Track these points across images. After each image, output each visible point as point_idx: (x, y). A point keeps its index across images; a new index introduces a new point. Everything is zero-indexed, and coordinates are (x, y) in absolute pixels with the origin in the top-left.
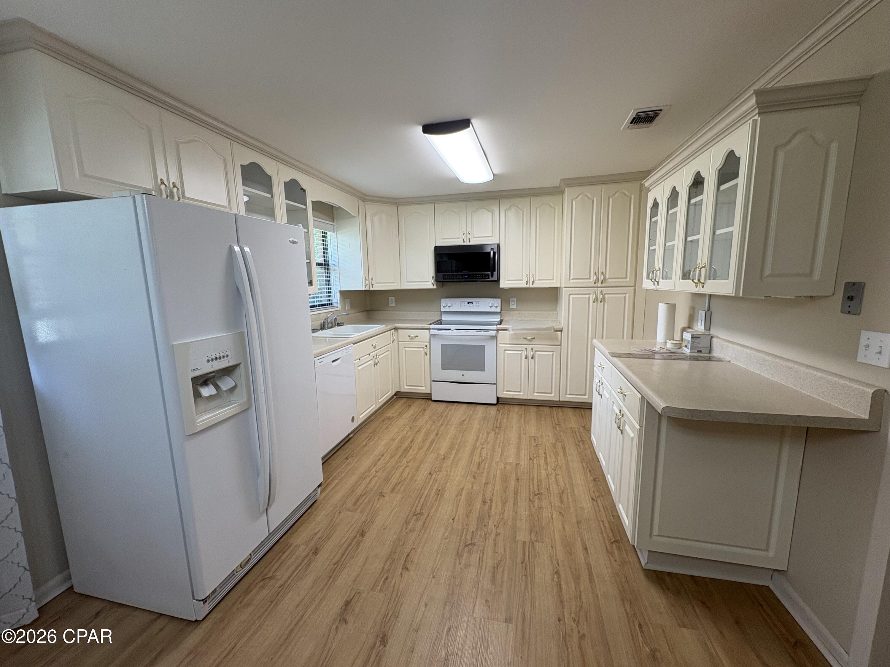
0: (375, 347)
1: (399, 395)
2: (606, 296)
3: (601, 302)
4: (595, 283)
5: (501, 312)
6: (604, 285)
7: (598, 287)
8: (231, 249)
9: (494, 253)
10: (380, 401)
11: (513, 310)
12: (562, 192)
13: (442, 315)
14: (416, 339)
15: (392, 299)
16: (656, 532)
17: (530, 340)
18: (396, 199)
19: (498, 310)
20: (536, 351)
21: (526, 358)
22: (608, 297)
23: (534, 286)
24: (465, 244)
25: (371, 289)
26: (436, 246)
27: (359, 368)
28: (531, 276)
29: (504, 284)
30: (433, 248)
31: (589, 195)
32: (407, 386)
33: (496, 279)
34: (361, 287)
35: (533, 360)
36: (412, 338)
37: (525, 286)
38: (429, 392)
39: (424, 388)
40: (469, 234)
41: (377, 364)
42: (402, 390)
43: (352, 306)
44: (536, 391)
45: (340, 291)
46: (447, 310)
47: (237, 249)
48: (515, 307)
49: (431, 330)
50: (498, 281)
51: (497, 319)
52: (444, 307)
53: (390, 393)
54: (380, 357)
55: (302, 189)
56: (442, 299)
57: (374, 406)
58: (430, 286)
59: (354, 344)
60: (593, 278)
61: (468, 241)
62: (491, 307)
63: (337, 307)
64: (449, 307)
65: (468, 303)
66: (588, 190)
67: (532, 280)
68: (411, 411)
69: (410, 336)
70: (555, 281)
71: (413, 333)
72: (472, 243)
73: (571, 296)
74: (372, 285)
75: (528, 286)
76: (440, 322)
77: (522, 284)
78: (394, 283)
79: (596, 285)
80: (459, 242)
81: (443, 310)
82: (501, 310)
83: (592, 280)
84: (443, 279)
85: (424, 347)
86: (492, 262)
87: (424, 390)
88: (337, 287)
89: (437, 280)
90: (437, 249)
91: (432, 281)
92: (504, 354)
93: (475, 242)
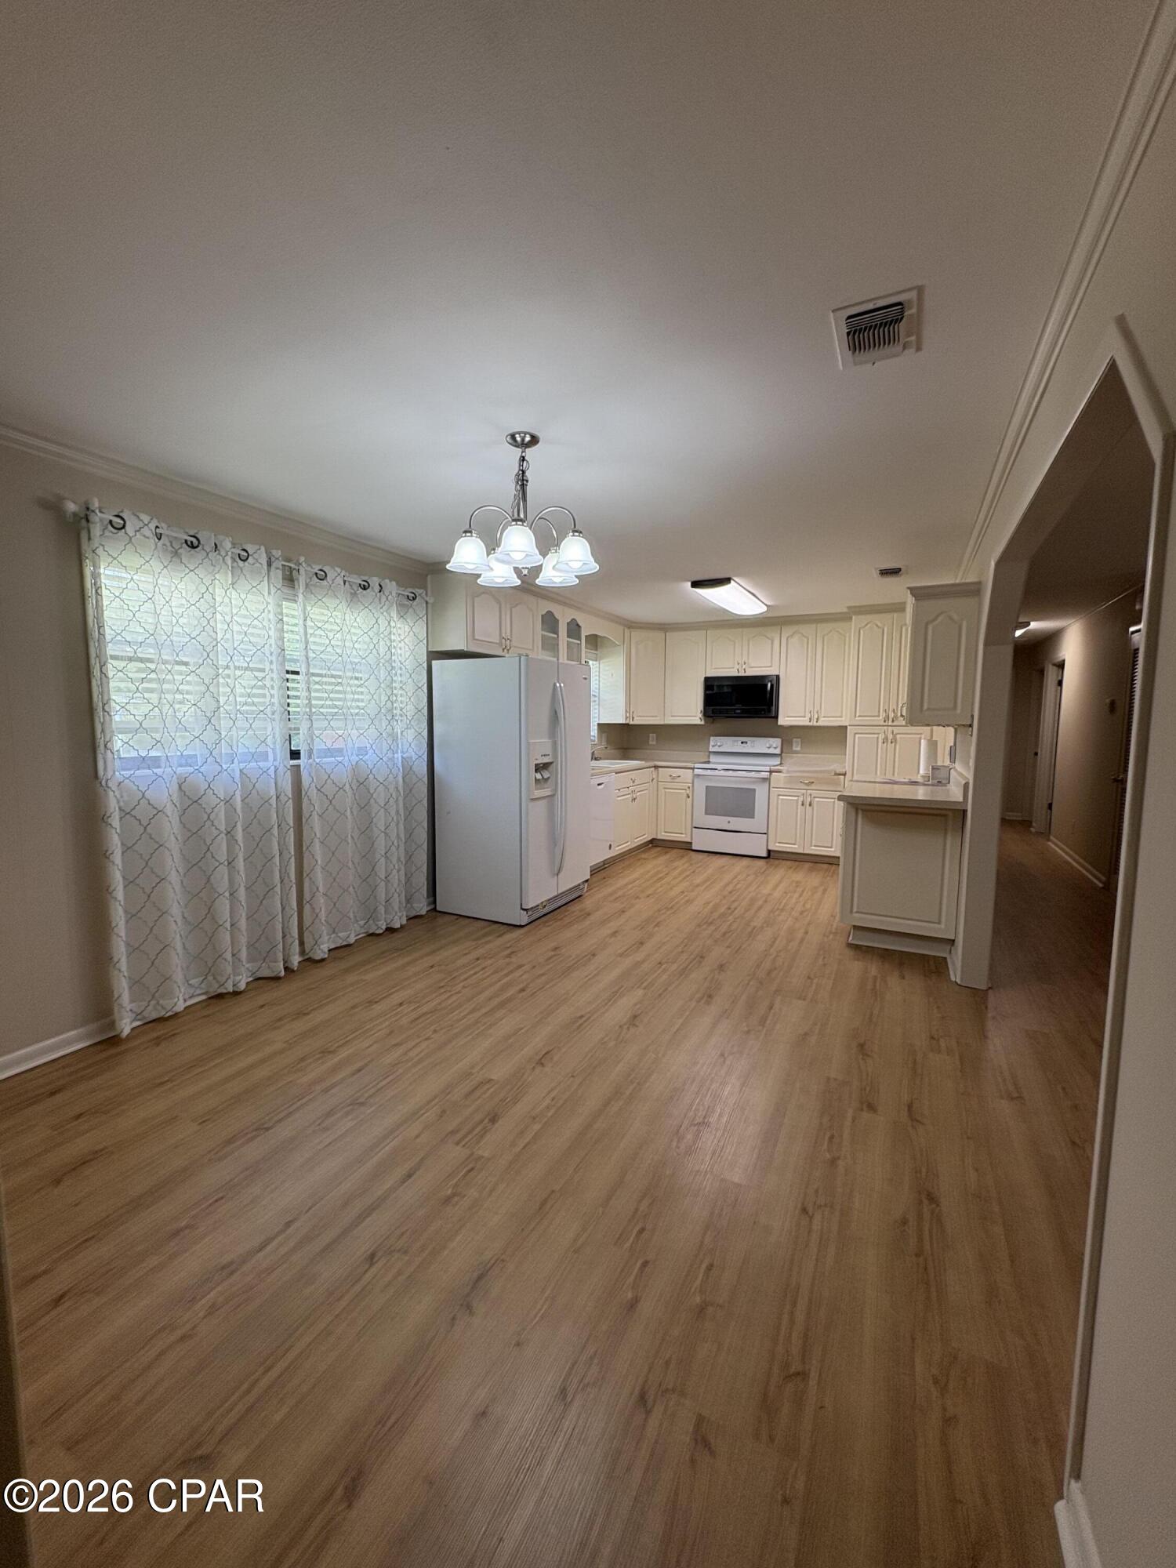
0: (634, 782)
1: (654, 843)
2: (898, 736)
3: (892, 742)
4: (885, 721)
5: (780, 755)
6: (895, 724)
7: (888, 726)
8: (555, 685)
9: (772, 686)
11: (797, 752)
12: (851, 618)
13: (711, 757)
14: (678, 780)
15: (652, 736)
16: (855, 910)
17: (808, 784)
18: (664, 624)
19: (778, 751)
20: (814, 797)
21: (803, 805)
22: (901, 738)
23: (818, 724)
24: (740, 675)
25: (631, 723)
26: (708, 675)
27: (619, 798)
28: (815, 713)
29: (783, 720)
30: (703, 679)
31: (879, 624)
32: (666, 832)
33: (773, 715)
34: (621, 721)
35: (811, 808)
36: (674, 778)
37: (807, 723)
38: (689, 840)
39: (684, 836)
40: (745, 663)
41: (634, 799)
42: (659, 837)
43: (608, 742)
44: (813, 844)
45: (599, 724)
46: (716, 749)
47: (558, 685)
48: (799, 749)
49: (696, 770)
50: (776, 717)
51: (777, 761)
52: (713, 746)
53: (647, 838)
54: (639, 793)
55: (578, 625)
56: (712, 738)
57: (629, 843)
58: (698, 721)
59: (616, 773)
60: (883, 715)
61: (744, 671)
62: (769, 748)
64: (720, 746)
65: (742, 743)
66: (877, 619)
67: (816, 716)
68: (668, 856)
69: (671, 776)
70: (843, 719)
71: (675, 772)
72: (747, 674)
73: (857, 736)
74: (633, 718)
75: (811, 724)
76: (708, 762)
77: (804, 722)
78: (656, 716)
79: (886, 723)
80: (733, 673)
81: (711, 749)
82: (782, 752)
83: (881, 718)
84: (713, 713)
85: (687, 788)
86: (768, 695)
88: (597, 719)
89: (706, 714)
90: (707, 679)
91: (700, 715)
92: (778, 799)
93: (750, 672)
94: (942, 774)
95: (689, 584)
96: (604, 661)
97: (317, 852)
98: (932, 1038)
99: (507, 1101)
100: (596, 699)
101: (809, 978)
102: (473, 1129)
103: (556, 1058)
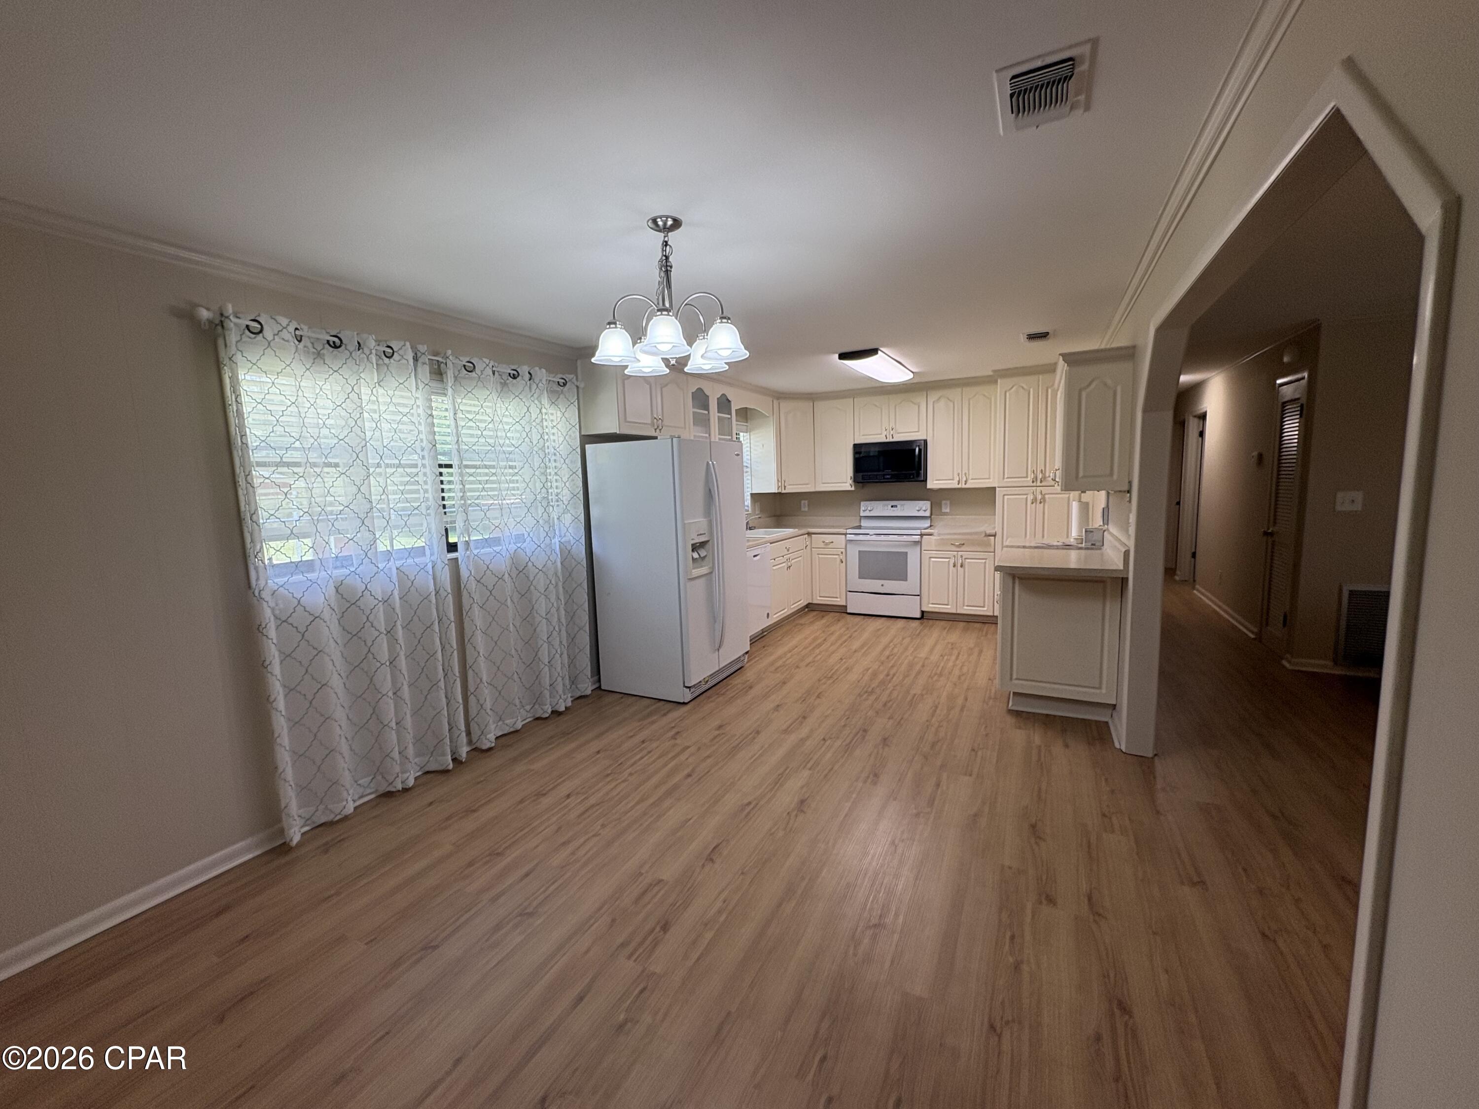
0: (788, 550)
1: (810, 607)
2: (1047, 496)
3: (1040, 503)
4: (1033, 482)
5: (930, 517)
6: (1043, 484)
7: (1037, 486)
8: (708, 463)
9: (920, 450)
10: (792, 607)
11: (946, 514)
12: (996, 382)
13: (862, 521)
14: (831, 546)
15: (804, 502)
16: (1014, 676)
17: (959, 546)
18: (813, 394)
19: (928, 514)
20: (966, 559)
21: (954, 566)
22: (1049, 498)
23: (967, 486)
24: (888, 440)
25: (784, 491)
26: (856, 442)
27: (774, 568)
28: (963, 475)
29: (932, 484)
30: (852, 446)
31: (1025, 387)
32: (820, 597)
33: (922, 479)
34: (774, 490)
35: (962, 569)
36: (827, 544)
37: (956, 486)
38: (844, 604)
39: (838, 599)
40: (892, 429)
41: (790, 567)
42: (815, 602)
43: (762, 511)
44: (966, 604)
45: (752, 494)
46: (867, 514)
47: (710, 463)
48: (948, 510)
49: (848, 536)
50: (925, 480)
51: (927, 523)
52: (864, 511)
53: (803, 603)
54: (793, 561)
55: (728, 400)
56: (862, 503)
57: (788, 610)
58: (850, 489)
59: (771, 543)
60: (1031, 477)
61: (891, 437)
62: (918, 511)
63: (748, 511)
64: (870, 511)
65: (892, 507)
66: (1023, 381)
67: (964, 479)
68: (824, 621)
69: (824, 542)
70: (991, 480)
71: (828, 538)
72: (896, 439)
73: (1006, 497)
74: (785, 487)
75: (960, 486)
76: (859, 527)
77: (953, 484)
78: (807, 484)
79: (1035, 484)
80: (881, 439)
81: (862, 514)
82: (931, 514)
83: (1029, 479)
84: (863, 479)
85: (840, 553)
86: (917, 459)
87: (840, 601)
88: (749, 490)
89: (856, 480)
90: (855, 446)
91: (851, 482)
92: (929, 561)
93: (898, 438)
94: (1096, 537)
95: (837, 356)
96: (753, 432)
97: (480, 642)
98: (1104, 815)
99: (677, 905)
100: (749, 470)
101: (973, 750)
102: (645, 939)
103: (725, 853)
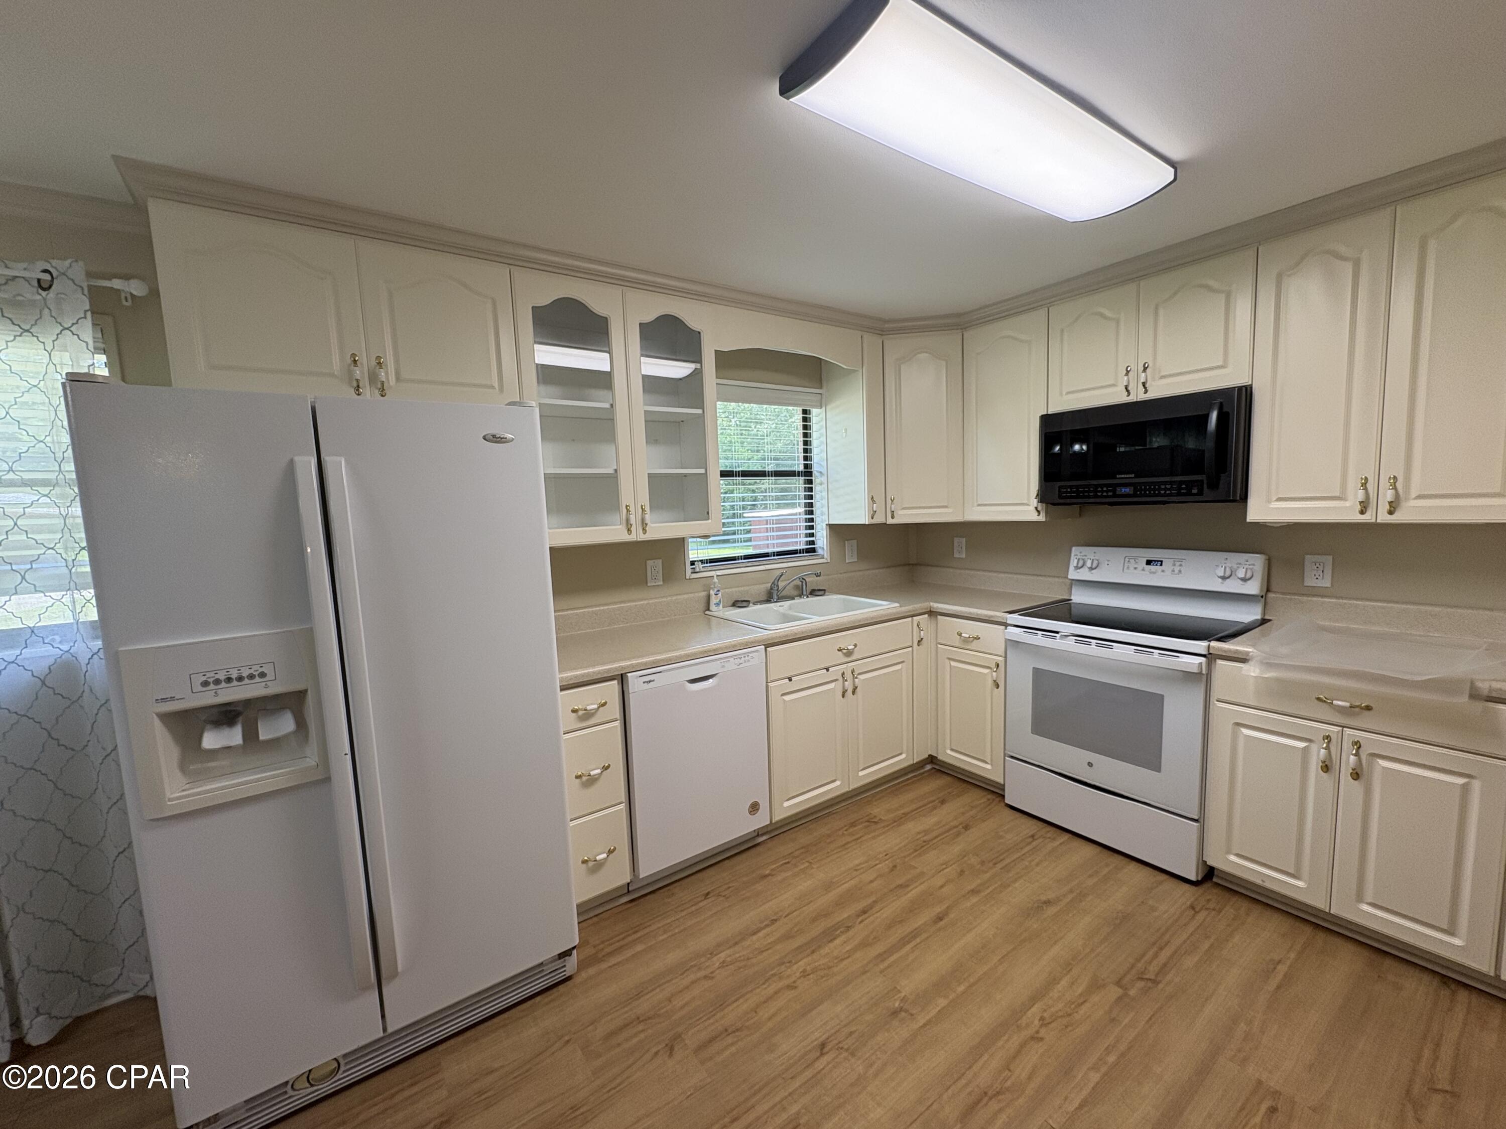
0: (849, 654)
1: (937, 765)
5: (1263, 596)
9: (1229, 416)
10: (861, 774)
11: (1316, 592)
13: (1074, 590)
14: (975, 645)
15: (960, 543)
17: (1353, 710)
18: (959, 315)
19: (1253, 588)
20: (1372, 755)
21: (1326, 769)
23: (1397, 518)
24: (1132, 398)
25: (890, 521)
27: (788, 698)
28: (1384, 484)
29: (1266, 509)
30: (1039, 421)
32: (952, 750)
33: (1233, 495)
34: (861, 518)
35: (1358, 784)
36: (967, 641)
37: (1354, 517)
38: (1000, 781)
39: (989, 767)
40: (1145, 369)
41: (851, 689)
42: (944, 757)
43: (863, 555)
44: (1369, 899)
45: (832, 526)
46: (1084, 575)
48: (1326, 582)
49: (1010, 628)
50: (1244, 498)
52: (1077, 568)
53: (904, 759)
54: (862, 677)
56: (1074, 549)
57: (838, 783)
58: (1033, 517)
59: (768, 646)
61: (1142, 389)
62: (1224, 578)
63: (823, 558)
64: (1091, 569)
65: (1149, 562)
67: (1389, 495)
69: (961, 635)
71: (970, 628)
72: (1155, 393)
74: (891, 512)
75: (1367, 518)
77: (1342, 512)
78: (946, 507)
80: (1114, 397)
81: (1073, 574)
82: (1268, 588)
84: (1060, 497)
85: (993, 666)
87: (987, 769)
88: (825, 517)
89: (1043, 497)
90: (1047, 420)
91: (1034, 502)
92: (1235, 737)
93: (1160, 389)
96: (833, 405)
100: (824, 479)
